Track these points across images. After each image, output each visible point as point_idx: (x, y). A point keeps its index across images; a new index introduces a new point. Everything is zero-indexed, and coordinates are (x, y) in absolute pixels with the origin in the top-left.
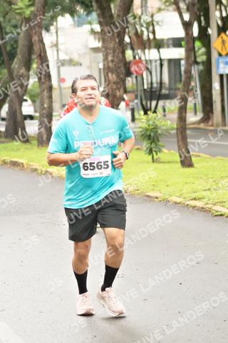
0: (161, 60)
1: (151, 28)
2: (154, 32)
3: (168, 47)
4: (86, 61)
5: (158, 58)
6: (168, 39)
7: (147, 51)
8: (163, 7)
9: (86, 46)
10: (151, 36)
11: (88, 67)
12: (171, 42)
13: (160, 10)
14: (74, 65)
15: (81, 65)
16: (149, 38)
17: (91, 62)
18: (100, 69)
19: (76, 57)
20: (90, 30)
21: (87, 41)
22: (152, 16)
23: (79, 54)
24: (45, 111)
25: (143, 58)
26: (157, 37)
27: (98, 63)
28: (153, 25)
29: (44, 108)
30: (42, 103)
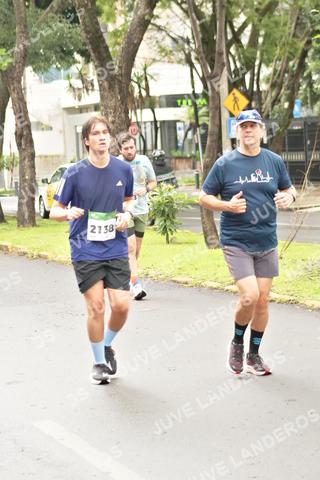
0: (155, 121)
1: (143, 84)
2: (147, 89)
3: (160, 107)
4: (57, 125)
5: (152, 119)
6: (160, 97)
7: (138, 111)
8: (158, 58)
9: (59, 106)
10: (144, 93)
11: (61, 132)
12: (164, 100)
13: (154, 60)
14: (43, 129)
15: (51, 128)
16: (141, 95)
17: (64, 125)
18: (77, 134)
19: (45, 121)
20: (68, 85)
21: (59, 100)
22: (145, 69)
23: (49, 116)
25: (134, 120)
26: (151, 94)
27: (75, 127)
28: (146, 78)
29: (25, 180)
30: (22, 175)
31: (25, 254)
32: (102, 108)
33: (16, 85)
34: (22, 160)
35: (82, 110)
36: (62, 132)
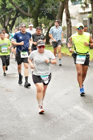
4: (77, 18)
9: (78, 12)
14: (73, 19)
17: (79, 18)
18: (83, 20)
19: (74, 16)
20: (81, 6)
21: (78, 10)
24: (69, 35)
27: (83, 18)
29: (69, 34)
30: (68, 32)
31: (69, 55)
32: (92, 13)
33: (66, 5)
34: (68, 28)
35: (85, 13)
36: (79, 20)
